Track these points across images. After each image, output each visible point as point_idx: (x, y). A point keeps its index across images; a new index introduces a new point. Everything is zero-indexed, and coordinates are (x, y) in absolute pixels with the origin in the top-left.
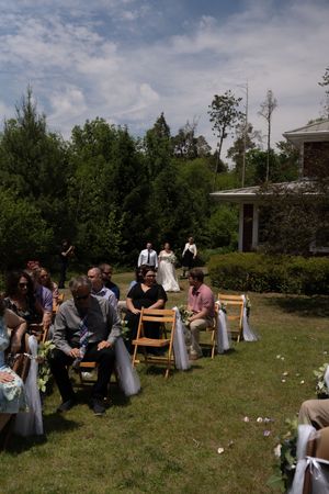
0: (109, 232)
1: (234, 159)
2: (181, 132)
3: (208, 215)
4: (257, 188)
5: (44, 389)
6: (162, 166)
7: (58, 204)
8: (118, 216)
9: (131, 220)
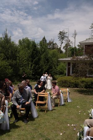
0: (29, 70)
1: (65, 50)
2: (50, 42)
3: (58, 65)
4: (71, 58)
5: (10, 116)
6: (44, 51)
7: (14, 62)
8: (31, 66)
9: (35, 67)
